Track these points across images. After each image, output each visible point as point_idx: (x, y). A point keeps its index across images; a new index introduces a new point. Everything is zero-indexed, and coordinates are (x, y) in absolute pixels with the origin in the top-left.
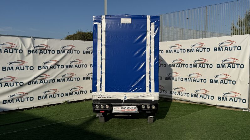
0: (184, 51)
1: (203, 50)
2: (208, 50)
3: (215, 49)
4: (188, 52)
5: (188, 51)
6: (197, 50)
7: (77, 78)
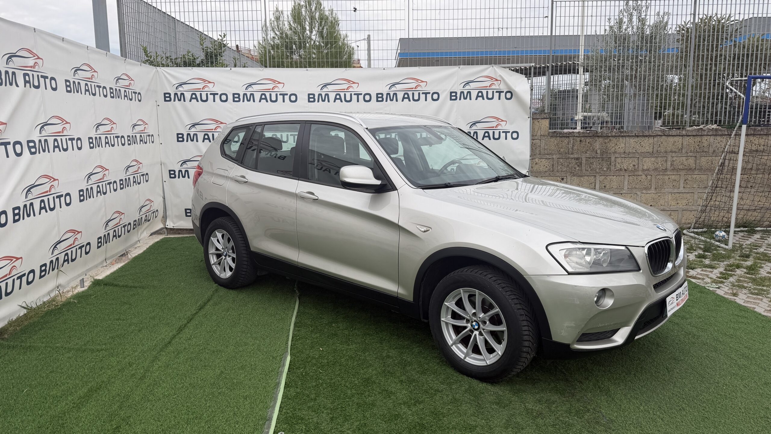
0: (367, 98)
1: (423, 97)
2: (436, 96)
3: (453, 96)
4: (377, 101)
5: (380, 97)
6: (406, 97)
7: (63, 195)
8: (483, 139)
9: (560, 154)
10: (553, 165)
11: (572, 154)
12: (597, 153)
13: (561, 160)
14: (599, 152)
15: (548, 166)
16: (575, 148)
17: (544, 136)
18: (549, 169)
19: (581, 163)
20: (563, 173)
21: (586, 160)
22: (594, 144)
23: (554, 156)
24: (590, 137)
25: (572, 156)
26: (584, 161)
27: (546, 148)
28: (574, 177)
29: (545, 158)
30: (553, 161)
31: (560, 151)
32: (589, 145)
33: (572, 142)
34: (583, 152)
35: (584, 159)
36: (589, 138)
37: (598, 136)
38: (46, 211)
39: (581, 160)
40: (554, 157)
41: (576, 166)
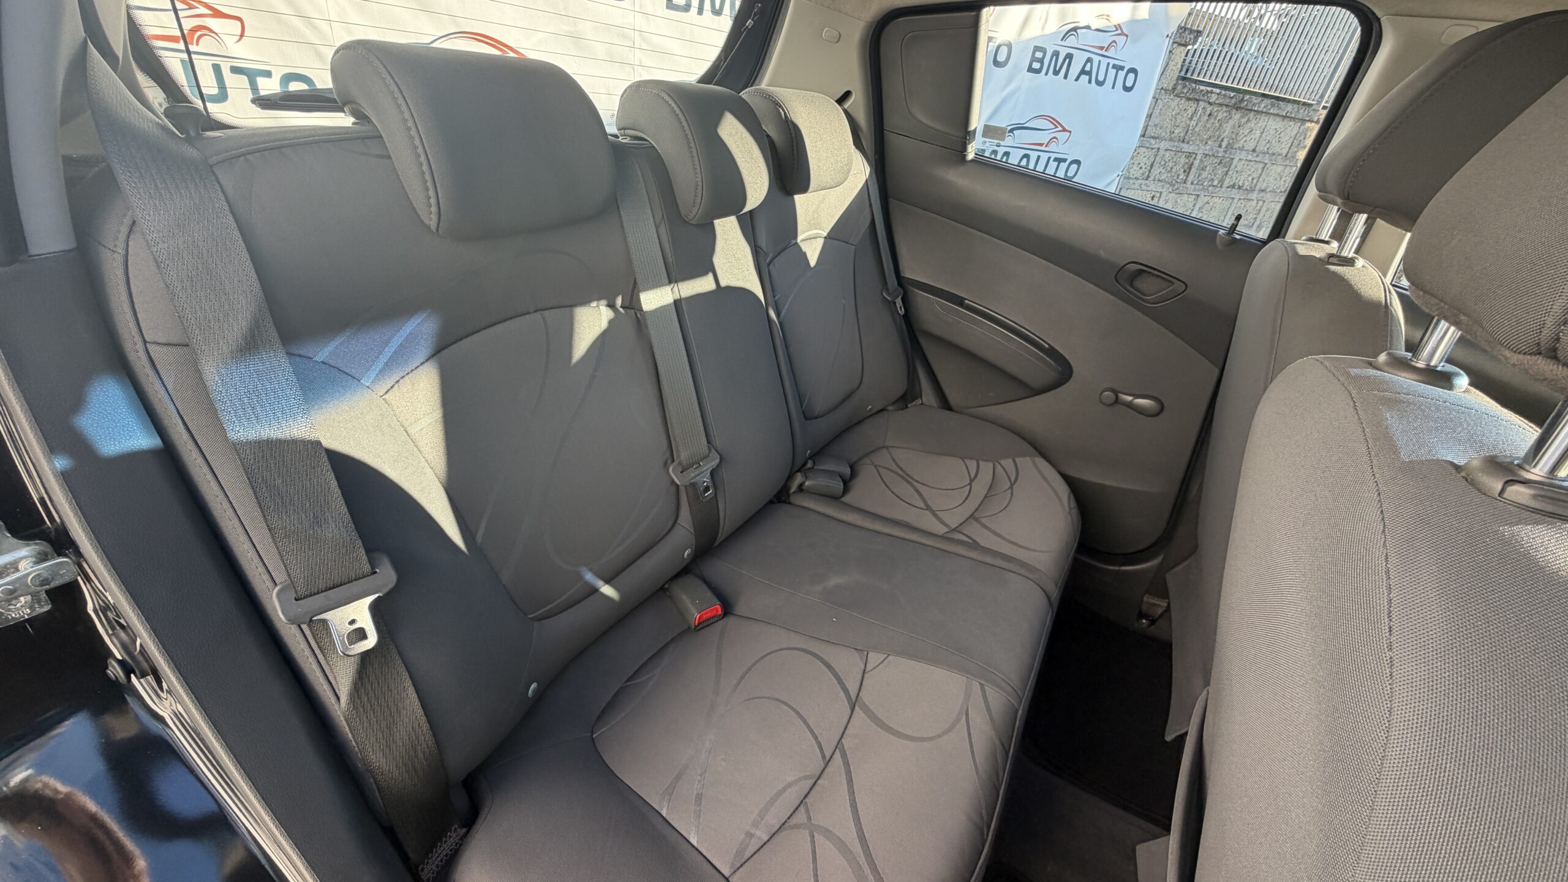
9: (1171, 140)
10: (1152, 166)
11: (1188, 143)
12: (1220, 146)
13: (1168, 154)
14: (1224, 144)
15: (1144, 167)
16: (1197, 129)
17: (1165, 92)
18: (1143, 174)
19: (1190, 168)
20: (1160, 184)
21: (1200, 160)
22: (1224, 125)
23: (1163, 145)
24: (1227, 106)
25: (1185, 148)
26: (1195, 163)
27: (1157, 122)
29: (1148, 145)
30: (1156, 156)
31: (1173, 132)
32: (1220, 126)
33: (1199, 114)
34: (1201, 141)
35: (1199, 157)
36: (1224, 109)
37: (1238, 109)
39: (1195, 159)
40: (1161, 147)
41: (1182, 170)
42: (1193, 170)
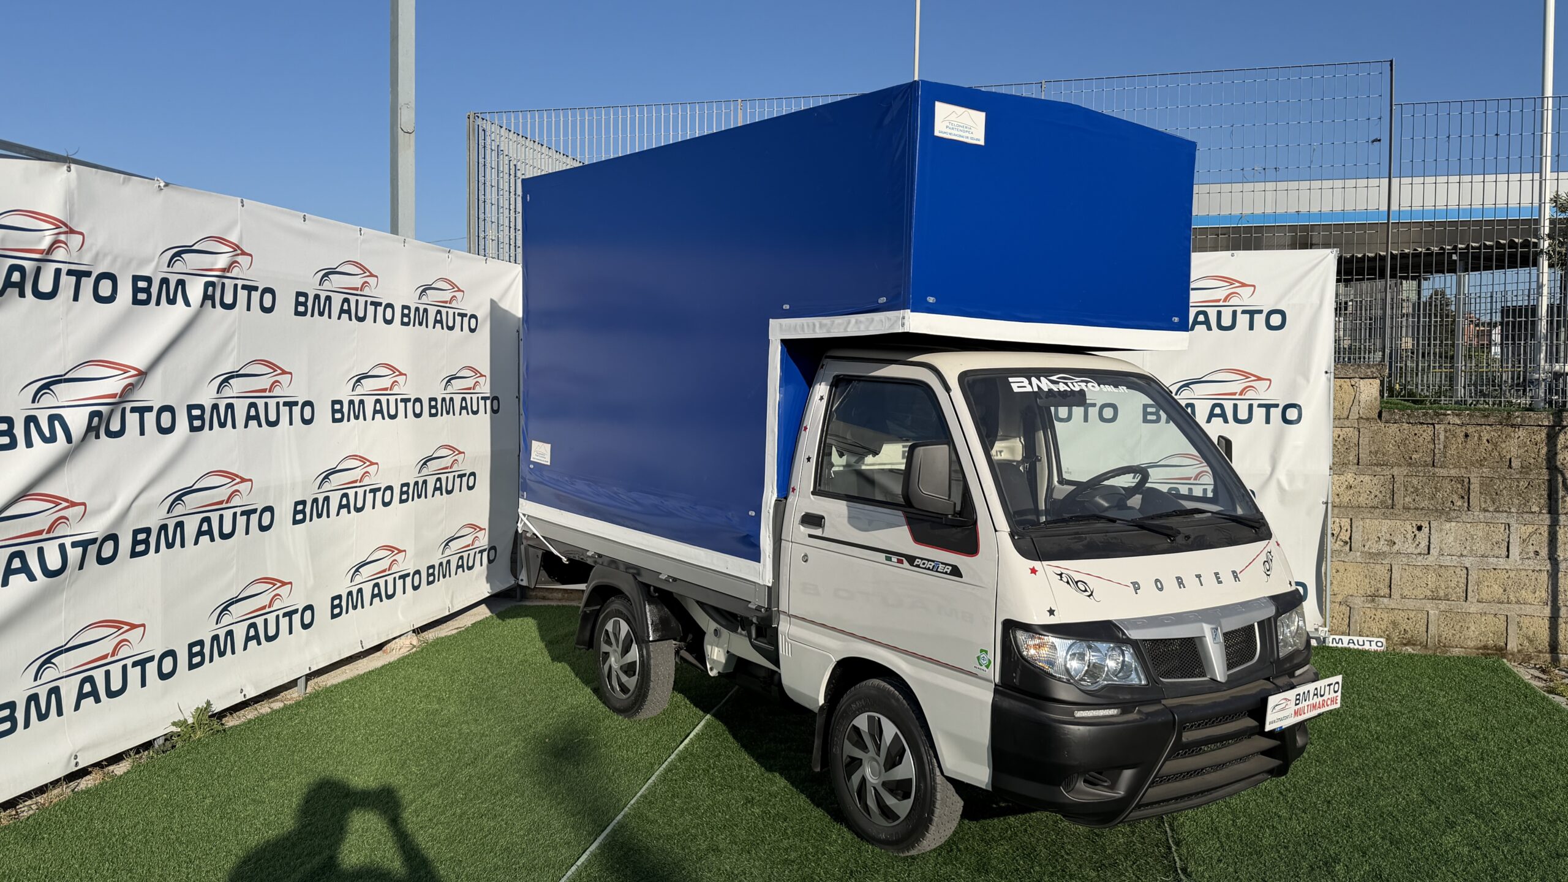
7: (257, 509)
8: (1209, 421)
9: (1410, 465)
10: (1393, 494)
11: (1443, 466)
12: (1506, 467)
13: (1415, 481)
14: (1512, 464)
15: (1380, 496)
16: (1452, 452)
17: (1367, 419)
18: (1383, 504)
19: (1468, 492)
20: (1419, 512)
21: (1481, 484)
22: (1503, 446)
23: (1396, 471)
24: (1490, 425)
25: (1443, 472)
26: (1475, 486)
27: (1373, 450)
28: (1448, 525)
29: (1371, 472)
30: (1393, 483)
31: (1409, 457)
32: (1490, 447)
33: (1442, 437)
34: (1472, 464)
35: (1473, 481)
36: (1488, 428)
37: (1512, 426)
38: (212, 539)
39: (1469, 483)
40: (1396, 473)
41: (1455, 497)
42: (1472, 495)
